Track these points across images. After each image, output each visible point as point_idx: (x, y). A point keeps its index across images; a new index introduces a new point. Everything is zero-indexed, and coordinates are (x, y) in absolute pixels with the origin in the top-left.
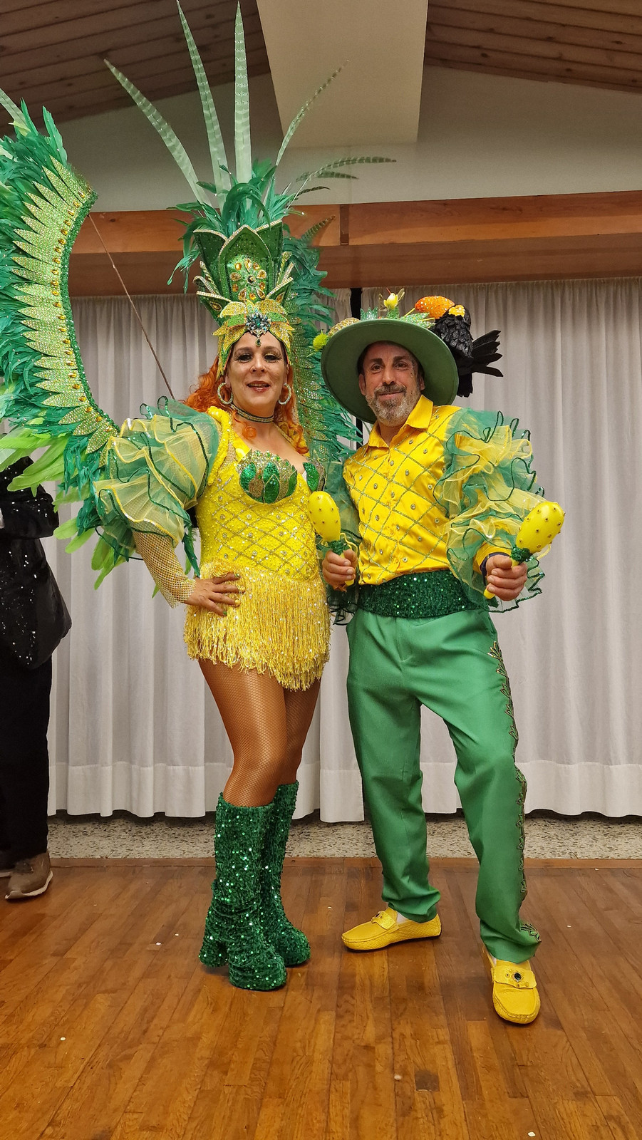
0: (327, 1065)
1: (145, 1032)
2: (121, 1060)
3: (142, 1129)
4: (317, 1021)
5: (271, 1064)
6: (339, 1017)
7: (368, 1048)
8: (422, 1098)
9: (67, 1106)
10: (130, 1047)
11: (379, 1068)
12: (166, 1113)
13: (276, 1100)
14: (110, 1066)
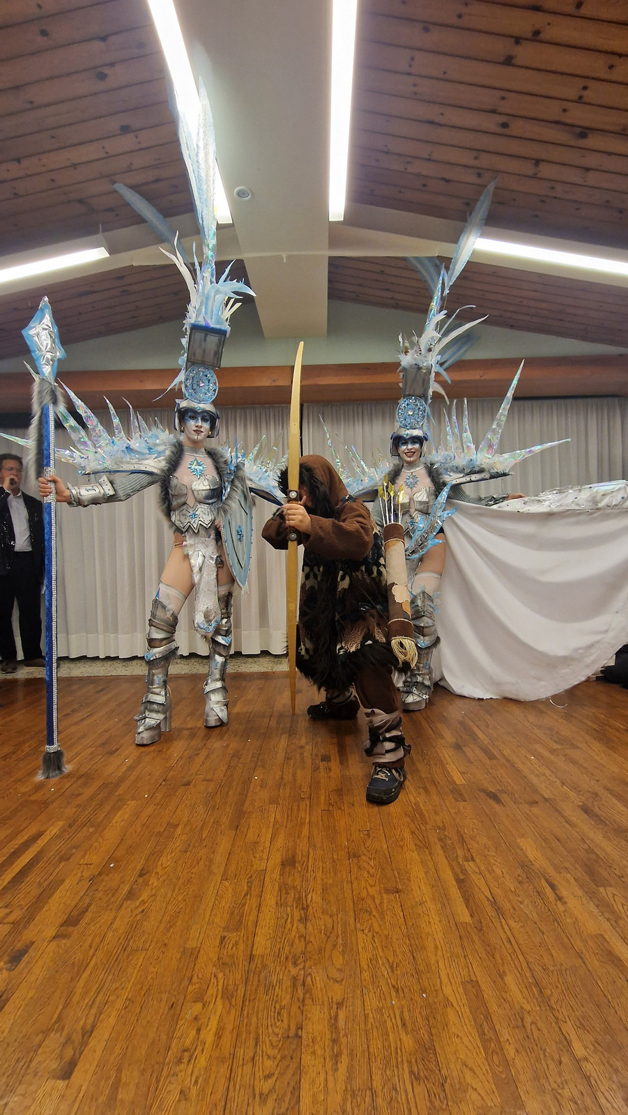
0: (284, 754)
1: (205, 744)
2: (195, 755)
3: (203, 781)
4: (280, 738)
5: (259, 754)
6: (290, 735)
7: (302, 747)
8: (322, 765)
9: (171, 773)
10: (199, 750)
11: (305, 754)
12: (214, 774)
13: (261, 768)
14: (190, 758)
